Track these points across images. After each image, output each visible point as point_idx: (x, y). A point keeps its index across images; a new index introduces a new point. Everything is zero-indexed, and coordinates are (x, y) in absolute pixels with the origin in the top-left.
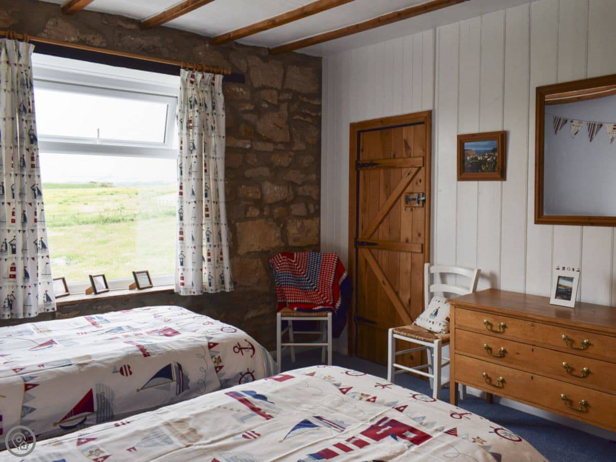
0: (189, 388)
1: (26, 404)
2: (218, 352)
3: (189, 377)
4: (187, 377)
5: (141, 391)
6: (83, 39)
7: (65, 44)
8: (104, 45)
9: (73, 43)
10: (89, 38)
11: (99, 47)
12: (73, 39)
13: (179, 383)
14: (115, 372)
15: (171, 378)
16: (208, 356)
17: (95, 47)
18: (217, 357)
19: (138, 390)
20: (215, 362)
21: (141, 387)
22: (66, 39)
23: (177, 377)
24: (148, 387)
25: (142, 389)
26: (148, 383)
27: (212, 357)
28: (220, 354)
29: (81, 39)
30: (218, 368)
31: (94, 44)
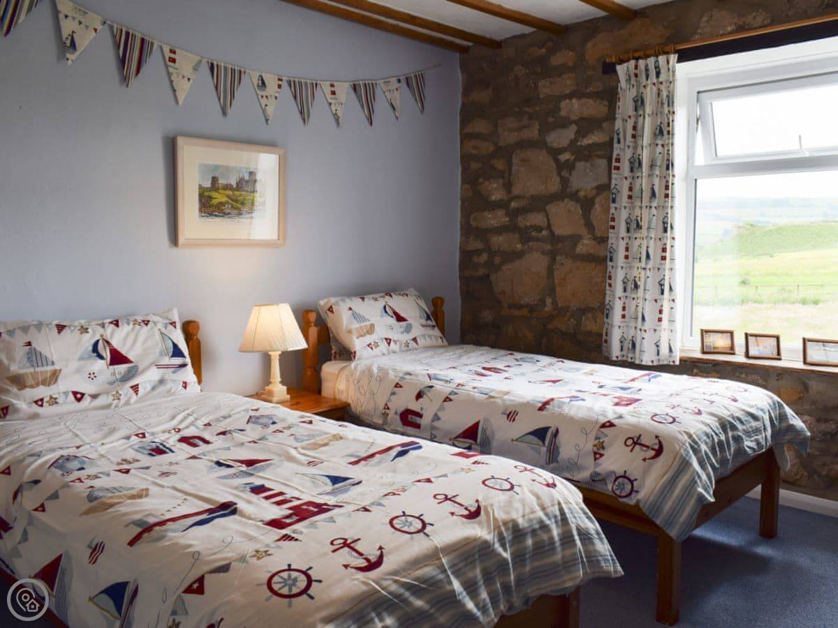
0: (558, 462)
1: (438, 413)
2: (606, 436)
3: (561, 450)
4: (558, 448)
5: (515, 442)
6: (742, 24)
7: (722, 38)
8: (768, 21)
9: (730, 33)
10: (749, 19)
11: (760, 27)
12: (729, 29)
13: (549, 450)
14: (503, 413)
15: (544, 442)
16: (593, 435)
17: (756, 28)
18: (601, 441)
19: (512, 440)
20: (595, 446)
21: (517, 437)
22: (721, 32)
23: (549, 444)
24: (522, 442)
25: (516, 440)
26: (523, 436)
27: (596, 438)
28: (606, 440)
29: (740, 26)
30: (597, 455)
31: (755, 26)
